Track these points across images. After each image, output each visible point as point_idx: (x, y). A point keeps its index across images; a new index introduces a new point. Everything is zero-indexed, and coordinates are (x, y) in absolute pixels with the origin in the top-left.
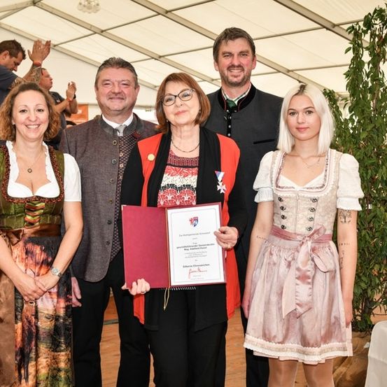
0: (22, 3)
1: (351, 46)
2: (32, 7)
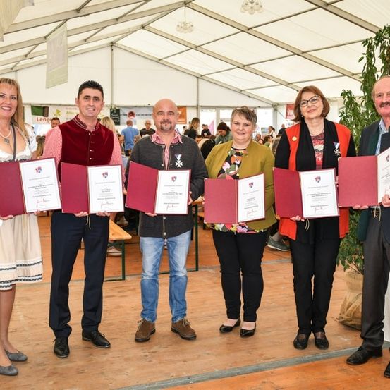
0: (134, 28)
1: (365, 56)
2: (142, 30)
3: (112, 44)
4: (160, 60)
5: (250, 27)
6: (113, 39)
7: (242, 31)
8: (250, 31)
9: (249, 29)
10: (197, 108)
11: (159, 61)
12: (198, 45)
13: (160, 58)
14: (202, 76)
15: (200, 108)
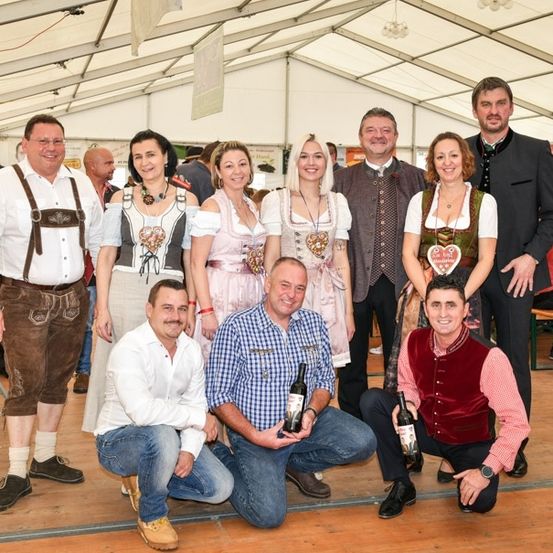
3: (288, 55)
4: (358, 78)
5: (493, 28)
6: (289, 48)
7: (481, 35)
8: (493, 35)
9: (492, 32)
10: (412, 150)
11: (357, 80)
12: (414, 56)
13: (358, 75)
14: (420, 102)
15: (416, 150)
